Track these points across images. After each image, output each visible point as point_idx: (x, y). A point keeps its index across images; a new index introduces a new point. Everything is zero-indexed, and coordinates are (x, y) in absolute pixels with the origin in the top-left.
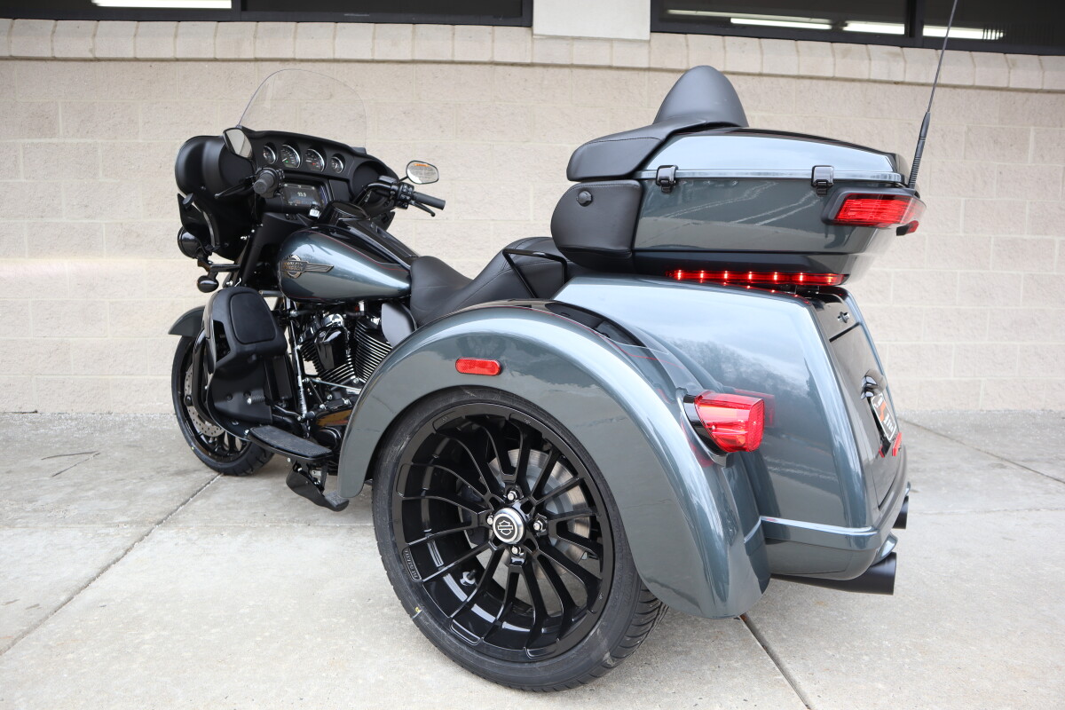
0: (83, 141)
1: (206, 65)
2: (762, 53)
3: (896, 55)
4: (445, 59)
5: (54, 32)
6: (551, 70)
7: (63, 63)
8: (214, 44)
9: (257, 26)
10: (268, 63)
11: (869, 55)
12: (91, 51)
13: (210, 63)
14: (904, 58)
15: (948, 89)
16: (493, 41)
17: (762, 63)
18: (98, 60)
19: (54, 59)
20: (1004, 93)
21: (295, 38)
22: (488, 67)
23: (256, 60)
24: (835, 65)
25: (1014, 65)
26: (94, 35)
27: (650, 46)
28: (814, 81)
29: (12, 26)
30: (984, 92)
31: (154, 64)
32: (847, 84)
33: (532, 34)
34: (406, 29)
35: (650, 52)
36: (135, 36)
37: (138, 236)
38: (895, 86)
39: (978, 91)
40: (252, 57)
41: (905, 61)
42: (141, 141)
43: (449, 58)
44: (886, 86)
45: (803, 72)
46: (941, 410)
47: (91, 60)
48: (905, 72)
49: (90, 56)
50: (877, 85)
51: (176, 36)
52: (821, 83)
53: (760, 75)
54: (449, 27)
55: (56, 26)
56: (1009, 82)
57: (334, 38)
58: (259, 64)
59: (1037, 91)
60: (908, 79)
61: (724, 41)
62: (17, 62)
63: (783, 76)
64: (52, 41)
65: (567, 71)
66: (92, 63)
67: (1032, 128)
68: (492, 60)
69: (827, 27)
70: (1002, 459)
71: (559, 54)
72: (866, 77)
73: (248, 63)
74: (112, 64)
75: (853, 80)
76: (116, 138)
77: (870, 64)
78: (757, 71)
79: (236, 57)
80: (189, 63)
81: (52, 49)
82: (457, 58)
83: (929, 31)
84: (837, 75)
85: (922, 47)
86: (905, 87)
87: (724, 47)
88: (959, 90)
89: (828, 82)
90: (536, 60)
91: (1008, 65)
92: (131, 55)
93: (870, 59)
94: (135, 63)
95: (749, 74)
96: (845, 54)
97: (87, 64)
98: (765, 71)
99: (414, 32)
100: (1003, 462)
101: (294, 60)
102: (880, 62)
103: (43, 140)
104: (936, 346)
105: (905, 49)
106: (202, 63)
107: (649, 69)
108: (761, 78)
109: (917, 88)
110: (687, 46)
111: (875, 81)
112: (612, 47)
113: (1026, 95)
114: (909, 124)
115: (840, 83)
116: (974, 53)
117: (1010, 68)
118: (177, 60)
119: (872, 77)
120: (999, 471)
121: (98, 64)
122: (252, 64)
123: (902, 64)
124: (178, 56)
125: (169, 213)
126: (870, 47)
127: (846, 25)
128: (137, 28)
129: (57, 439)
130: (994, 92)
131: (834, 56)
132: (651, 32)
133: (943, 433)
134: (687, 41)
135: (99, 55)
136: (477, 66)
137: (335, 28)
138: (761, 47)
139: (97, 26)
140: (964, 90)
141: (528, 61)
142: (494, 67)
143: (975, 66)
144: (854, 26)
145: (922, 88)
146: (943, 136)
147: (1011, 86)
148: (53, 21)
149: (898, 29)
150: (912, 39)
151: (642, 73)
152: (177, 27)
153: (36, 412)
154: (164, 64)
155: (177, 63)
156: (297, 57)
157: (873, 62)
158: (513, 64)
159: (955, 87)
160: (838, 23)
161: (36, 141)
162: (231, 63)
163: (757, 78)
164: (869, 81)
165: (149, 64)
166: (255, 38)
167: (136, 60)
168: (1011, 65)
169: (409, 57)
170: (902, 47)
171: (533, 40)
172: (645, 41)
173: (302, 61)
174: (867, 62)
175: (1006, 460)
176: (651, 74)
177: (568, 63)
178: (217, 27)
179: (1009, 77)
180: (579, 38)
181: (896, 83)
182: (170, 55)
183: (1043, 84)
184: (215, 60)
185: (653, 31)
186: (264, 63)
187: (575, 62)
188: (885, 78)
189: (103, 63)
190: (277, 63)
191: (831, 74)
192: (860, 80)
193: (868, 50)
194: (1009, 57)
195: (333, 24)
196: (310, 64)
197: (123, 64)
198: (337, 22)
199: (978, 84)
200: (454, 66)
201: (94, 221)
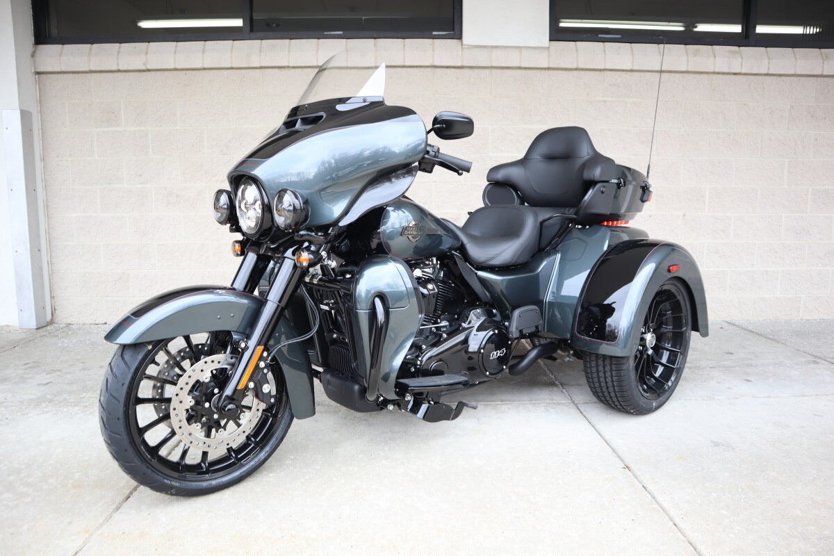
0: (138, 128)
1: (225, 72)
2: (633, 55)
3: (736, 53)
4: (398, 64)
5: (119, 52)
6: (476, 71)
7: (125, 74)
8: (231, 57)
9: (261, 43)
10: (269, 70)
11: (714, 54)
12: (144, 64)
13: (228, 71)
14: (741, 55)
15: (775, 77)
16: (433, 50)
17: (633, 62)
18: (149, 70)
19: (119, 71)
20: (819, 79)
21: (289, 51)
22: (429, 69)
23: (261, 68)
24: (688, 62)
25: (827, 57)
26: (147, 53)
27: (549, 51)
28: (672, 74)
29: (91, 50)
30: (803, 78)
31: (188, 72)
32: (698, 76)
33: (462, 45)
34: (369, 43)
35: (549, 56)
36: (175, 52)
37: (177, 196)
38: (734, 76)
39: (799, 78)
40: (258, 65)
41: (742, 58)
42: (179, 128)
43: (402, 64)
44: (728, 77)
45: (665, 68)
47: (144, 71)
48: (742, 65)
49: (144, 68)
50: (720, 76)
51: (204, 52)
52: (678, 75)
53: (632, 71)
54: (400, 41)
55: (120, 47)
56: (823, 71)
57: (317, 51)
58: (263, 70)
60: (743, 71)
61: (604, 47)
62: (94, 74)
63: (648, 71)
64: (118, 59)
65: (488, 71)
66: (145, 73)
68: (433, 65)
70: (816, 357)
71: (482, 59)
72: (712, 70)
73: (255, 70)
74: (159, 73)
75: (702, 73)
76: (161, 126)
77: (715, 60)
78: (629, 68)
79: (247, 66)
80: (213, 71)
81: (118, 64)
82: (407, 64)
83: (761, 29)
84: (690, 69)
85: (756, 46)
86: (741, 77)
87: (605, 51)
88: (783, 78)
89: (683, 74)
90: (465, 64)
91: (823, 57)
92: (172, 66)
93: (715, 57)
94: (175, 72)
95: (623, 70)
96: (696, 54)
97: (141, 73)
98: (635, 68)
99: (375, 44)
100: (816, 359)
101: (288, 67)
102: (723, 58)
103: (110, 129)
104: (766, 271)
105: (741, 48)
106: (222, 71)
107: (548, 69)
108: (632, 73)
109: (751, 77)
110: (577, 50)
111: (719, 73)
112: (521, 52)
114: (745, 104)
115: (692, 75)
116: (795, 49)
117: (824, 60)
118: (204, 69)
119: (717, 70)
120: (813, 366)
121: (148, 73)
122: (258, 70)
123: (739, 59)
124: (205, 67)
126: (714, 47)
127: (696, 27)
128: (176, 46)
130: (811, 78)
131: (687, 55)
132: (550, 40)
133: (772, 337)
134: (576, 46)
135: (149, 67)
136: (422, 69)
137: (318, 42)
138: (632, 49)
139: (148, 46)
140: (788, 78)
141: (460, 65)
142: (434, 69)
143: (796, 59)
144: (702, 28)
145: (755, 77)
146: (771, 113)
147: (825, 73)
148: (118, 44)
149: (737, 29)
150: (747, 39)
151: (543, 72)
152: (204, 46)
153: (106, 323)
154: (195, 72)
155: (205, 71)
156: (291, 65)
157: (717, 59)
158: (448, 67)
159: (780, 75)
160: (690, 25)
161: (106, 129)
162: (243, 71)
163: (629, 73)
164: (713, 73)
165: (184, 72)
166: (260, 52)
167: (176, 69)
168: (825, 58)
169: (373, 65)
170: (739, 46)
171: (462, 49)
172: (545, 48)
173: (294, 67)
174: (712, 59)
175: (819, 358)
176: (550, 72)
177: (488, 65)
178: (233, 45)
179: (823, 67)
180: (497, 47)
181: (735, 74)
182: (199, 66)
184: (232, 68)
186: (267, 70)
187: (494, 65)
188: (726, 70)
189: (152, 72)
190: (276, 70)
191: (685, 69)
192: (707, 73)
193: (713, 50)
194: (823, 50)
195: (315, 41)
196: (300, 69)
197: (166, 73)
198: (319, 39)
199: (798, 73)
200: (404, 69)
201: (146, 186)
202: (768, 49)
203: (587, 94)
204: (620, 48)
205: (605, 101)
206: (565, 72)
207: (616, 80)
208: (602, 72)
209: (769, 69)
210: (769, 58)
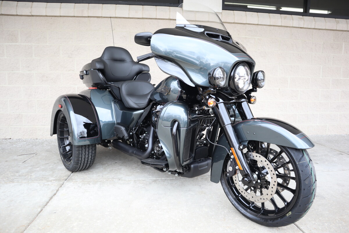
0: (27, 44)
2: (258, 18)
3: (301, 18)
4: (153, 17)
5: (17, 6)
7: (20, 17)
8: (74, 11)
9: (89, 5)
11: (293, 19)
12: (30, 13)
13: (72, 18)
14: (304, 20)
15: (317, 30)
16: (170, 12)
17: (258, 21)
18: (33, 16)
19: (17, 15)
20: (335, 31)
21: (102, 9)
22: (168, 20)
23: (88, 17)
24: (282, 21)
25: (338, 22)
26: (32, 7)
27: (222, 14)
28: (275, 27)
29: (2, 3)
30: (328, 31)
31: (53, 18)
32: (285, 28)
33: (183, 10)
34: (140, 7)
36: (46, 8)
37: (47, 77)
39: (327, 31)
40: (87, 16)
41: (304, 21)
42: (48, 44)
43: (155, 17)
44: (298, 29)
45: (271, 24)
46: (314, 135)
47: (30, 16)
48: (304, 24)
49: (30, 14)
50: (295, 29)
51: (60, 8)
52: (277, 27)
53: (258, 25)
54: (155, 7)
55: (17, 4)
56: (337, 28)
57: (116, 10)
58: (89, 18)
59: (345, 31)
60: (305, 27)
61: (246, 13)
62: (4, 16)
63: (265, 25)
64: (16, 9)
66: (31, 17)
67: (344, 43)
68: (169, 18)
69: (275, 9)
70: (341, 152)
71: (192, 17)
72: (292, 26)
73: (85, 18)
74: (38, 17)
75: (287, 27)
76: (39, 43)
78: (257, 23)
79: (82, 16)
80: (65, 17)
81: (17, 12)
82: (158, 17)
83: (312, 11)
84: (283, 25)
85: (309, 16)
86: (304, 29)
87: (246, 15)
88: (321, 30)
89: (279, 27)
91: (336, 22)
92: (45, 14)
93: (293, 20)
94: (46, 17)
95: (254, 24)
96: (285, 18)
97: (29, 17)
98: (259, 23)
99: (143, 8)
100: (341, 153)
101: (102, 17)
102: (297, 21)
103: (13, 44)
104: (313, 114)
105: (304, 17)
106: (70, 18)
108: (258, 26)
109: (307, 29)
110: (234, 14)
111: (294, 27)
112: (209, 15)
113: (342, 32)
114: (305, 41)
115: (283, 28)
116: (325, 18)
117: (337, 23)
118: (61, 16)
119: (294, 26)
120: (341, 156)
121: (33, 17)
122: (87, 18)
123: (303, 21)
124: (61, 15)
125: (58, 69)
127: (281, 8)
128: (47, 5)
129: (20, 149)
130: (332, 31)
131: (281, 19)
132: (222, 10)
133: (318, 143)
134: (234, 12)
135: (33, 14)
136: (164, 20)
138: (258, 15)
139: (32, 4)
140: (322, 30)
142: (170, 20)
143: (326, 22)
144: (284, 9)
145: (309, 29)
146: (315, 45)
147: (338, 29)
148: (17, 2)
149: (301, 10)
150: (306, 13)
152: (61, 5)
153: (11, 139)
154: (56, 18)
155: (61, 17)
156: (103, 16)
157: (294, 21)
159: (320, 29)
160: (279, 8)
161: (11, 44)
162: (80, 18)
163: (256, 26)
164: (292, 27)
165: (51, 17)
166: (88, 9)
167: (46, 16)
169: (141, 17)
170: (303, 16)
171: (183, 12)
172: (220, 13)
173: (104, 17)
174: (292, 21)
177: (195, 20)
178: (75, 5)
179: (337, 26)
180: (198, 12)
181: (301, 28)
182: (58, 15)
183: (347, 29)
184: (74, 17)
186: (91, 18)
187: (197, 20)
188: (297, 26)
189: (35, 17)
190: (96, 18)
191: (280, 25)
192: (289, 27)
193: (292, 17)
194: (337, 19)
195: (115, 5)
196: (107, 18)
197: (41, 17)
199: (327, 28)
200: (156, 20)
201: (31, 72)
202: (315, 17)
203: (238, 35)
204: (253, 14)
205: (246, 38)
206: (228, 24)
207: (251, 28)
208: (245, 25)
209: (315, 26)
210: (315, 22)
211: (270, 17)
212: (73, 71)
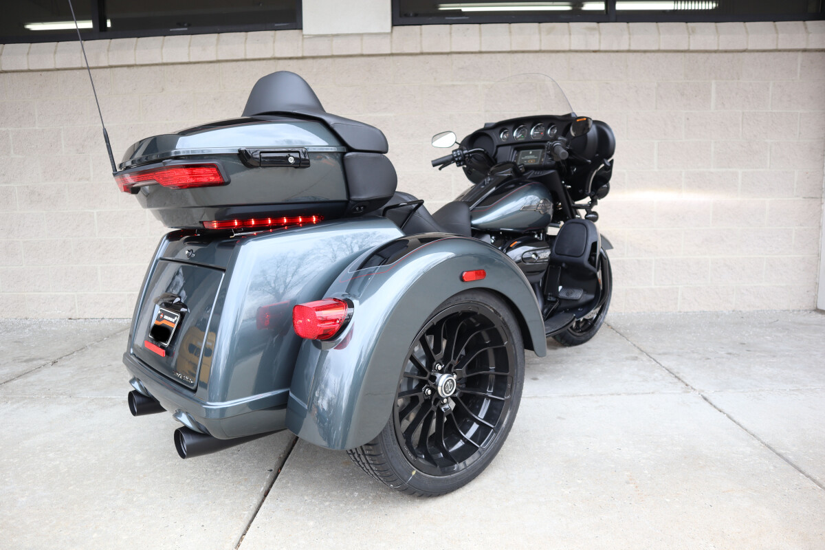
1: (78, 72)
2: (481, 36)
3: (594, 29)
4: (240, 58)
6: (320, 61)
8: (81, 57)
9: (110, 42)
10: (119, 69)
11: (569, 32)
14: (599, 31)
15: (639, 54)
16: (274, 42)
17: (481, 43)
18: (5, 72)
20: (687, 54)
21: (135, 49)
22: (272, 62)
23: (111, 66)
24: (541, 40)
25: (693, 31)
27: (391, 36)
28: (526, 55)
30: (670, 55)
31: (43, 73)
32: (553, 55)
33: (303, 35)
34: (212, 38)
35: (391, 42)
36: (28, 54)
37: (39, 195)
38: (593, 54)
39: (665, 54)
40: (107, 64)
41: (600, 34)
42: (37, 128)
43: (242, 57)
44: (587, 55)
45: (514, 49)
46: (644, 312)
48: (600, 42)
50: (577, 55)
51: (55, 53)
52: (531, 55)
53: (481, 52)
54: (242, 33)
56: (689, 45)
57: (162, 48)
58: (113, 69)
59: (715, 51)
60: (603, 48)
61: (451, 29)
65: (330, 60)
67: (713, 82)
68: (273, 56)
71: (323, 48)
72: (566, 49)
73: (106, 69)
74: (15, 74)
75: (557, 52)
76: (21, 126)
77: (570, 38)
78: (477, 49)
79: (96, 65)
80: (66, 72)
82: (249, 57)
83: (621, 6)
84: (543, 48)
85: (616, 21)
86: (600, 55)
87: (451, 33)
88: (648, 54)
89: (537, 54)
90: (305, 55)
91: (689, 32)
92: (26, 68)
94: (30, 73)
95: (472, 53)
96: (549, 32)
98: (484, 49)
99: (218, 40)
101: (136, 65)
102: (579, 36)
104: (638, 261)
105: (601, 24)
106: (75, 71)
107: (392, 55)
108: (482, 55)
109: (612, 54)
110: (421, 34)
111: (576, 51)
112: (362, 40)
113: (707, 55)
114: (607, 83)
115: (546, 55)
116: (659, 24)
117: (690, 34)
118: (58, 70)
119: (572, 49)
122: (109, 69)
123: (597, 36)
124: (57, 67)
126: (571, 24)
130: (679, 54)
131: (540, 33)
132: (393, 26)
134: (421, 30)
135: (4, 69)
137: (164, 40)
138: (481, 31)
140: (652, 54)
141: (300, 55)
142: (277, 61)
143: (660, 34)
145: (617, 54)
146: (636, 91)
147: (692, 48)
149: (600, 6)
150: (608, 15)
151: (388, 58)
152: (57, 47)
154: (49, 73)
155: (59, 72)
156: (137, 63)
157: (572, 36)
158: (291, 58)
159: (645, 51)
163: (479, 55)
164: (570, 51)
165: (40, 73)
166: (108, 51)
167: (31, 71)
168: (691, 32)
169: (214, 59)
170: (598, 22)
171: (303, 39)
172: (388, 33)
173: (142, 65)
174: (568, 36)
176: (395, 58)
177: (330, 54)
179: (689, 42)
180: (337, 35)
181: (594, 51)
182: (51, 66)
183: (718, 45)
185: (394, 24)
186: (116, 69)
187: (335, 53)
188: (583, 48)
190: (125, 69)
191: (537, 48)
192: (564, 52)
193: (569, 27)
194: (690, 24)
195: (162, 37)
196: (148, 67)
197: (22, 74)
198: (165, 36)
199: (662, 48)
200: (248, 63)
201: (9, 185)
202: (631, 24)
203: (435, 79)
204: (468, 29)
205: (453, 86)
206: (410, 57)
207: (465, 63)
208: (450, 56)
209: (630, 45)
210: (630, 34)
211: (510, 32)
212: (88, 180)
